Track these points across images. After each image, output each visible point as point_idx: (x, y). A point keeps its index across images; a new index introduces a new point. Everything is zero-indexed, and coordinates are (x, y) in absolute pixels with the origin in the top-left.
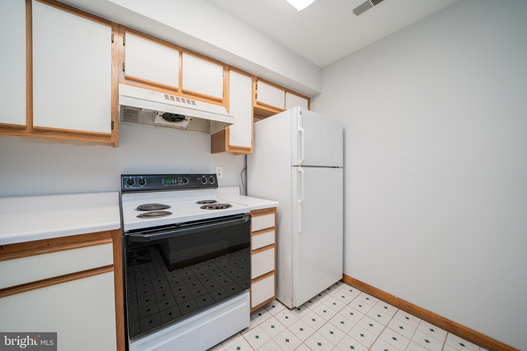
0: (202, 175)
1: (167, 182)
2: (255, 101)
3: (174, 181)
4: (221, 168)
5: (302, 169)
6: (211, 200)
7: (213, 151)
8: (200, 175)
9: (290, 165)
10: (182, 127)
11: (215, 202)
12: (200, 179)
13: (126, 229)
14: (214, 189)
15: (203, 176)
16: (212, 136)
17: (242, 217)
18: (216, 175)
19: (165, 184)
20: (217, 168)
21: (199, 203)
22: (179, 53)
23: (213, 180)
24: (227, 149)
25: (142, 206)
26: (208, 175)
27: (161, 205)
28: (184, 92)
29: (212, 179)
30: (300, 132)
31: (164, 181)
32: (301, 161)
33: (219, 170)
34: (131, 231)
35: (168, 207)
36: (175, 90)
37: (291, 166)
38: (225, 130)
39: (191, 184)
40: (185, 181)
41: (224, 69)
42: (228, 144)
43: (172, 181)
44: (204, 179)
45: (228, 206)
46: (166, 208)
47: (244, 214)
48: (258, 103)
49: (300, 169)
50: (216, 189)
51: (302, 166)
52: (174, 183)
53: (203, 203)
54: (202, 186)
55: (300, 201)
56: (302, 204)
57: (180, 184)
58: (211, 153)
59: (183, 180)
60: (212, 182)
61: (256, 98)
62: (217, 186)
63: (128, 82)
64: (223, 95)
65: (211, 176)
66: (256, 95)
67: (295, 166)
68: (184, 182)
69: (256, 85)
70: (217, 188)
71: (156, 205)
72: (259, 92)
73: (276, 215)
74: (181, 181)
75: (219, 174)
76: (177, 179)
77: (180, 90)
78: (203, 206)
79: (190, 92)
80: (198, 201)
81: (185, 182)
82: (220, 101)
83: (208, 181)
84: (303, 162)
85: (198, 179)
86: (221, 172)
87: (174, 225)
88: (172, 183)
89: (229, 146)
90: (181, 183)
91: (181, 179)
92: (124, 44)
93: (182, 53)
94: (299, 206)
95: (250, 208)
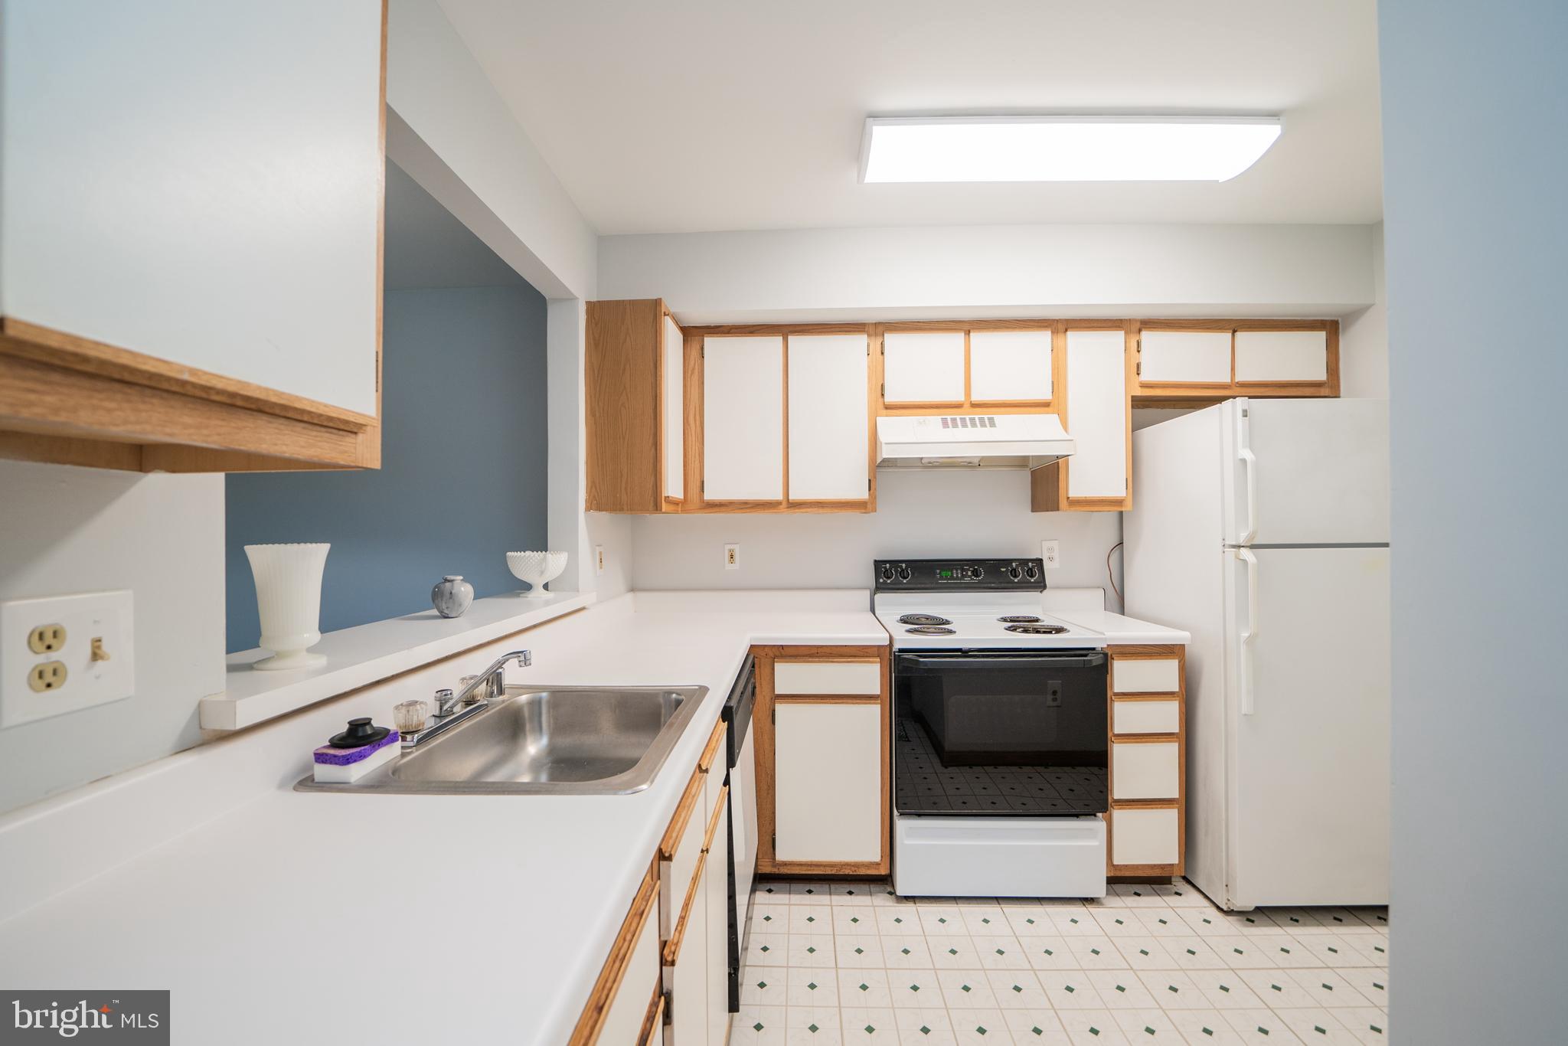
0: (1010, 561)
1: (944, 574)
2: (1136, 380)
3: (957, 573)
4: (1055, 544)
5: (1252, 555)
6: (1028, 617)
7: (1036, 506)
8: (1007, 562)
9: (1220, 543)
10: (970, 463)
11: (1037, 620)
12: (1007, 570)
13: (897, 646)
14: (1039, 593)
15: (1012, 563)
16: (1033, 473)
17: (1086, 655)
18: (1041, 560)
19: (942, 578)
20: (1046, 545)
21: (1005, 620)
22: (965, 334)
23: (1034, 573)
24: (1063, 503)
25: (907, 616)
26: (1024, 562)
27: (936, 618)
28: (974, 405)
29: (1031, 569)
30: (1244, 461)
31: (940, 573)
32: (1246, 534)
33: (1050, 549)
34: (901, 650)
35: (947, 622)
36: (958, 406)
37: (1222, 548)
38: (1058, 463)
39: (988, 581)
40: (976, 573)
41: (1055, 332)
42: (1065, 495)
43: (952, 573)
44: (1015, 570)
45: (1059, 630)
46: (944, 624)
47: (1094, 649)
48: (1144, 386)
49: (1246, 554)
50: (1041, 592)
51: (1253, 547)
52: (957, 576)
53: (1011, 621)
54: (1011, 585)
55: (1245, 635)
56: (1251, 641)
57: (967, 580)
58: (1032, 511)
59: (973, 572)
60: (1032, 576)
61: (1138, 374)
62: (1045, 587)
63: (890, 412)
64: (1053, 389)
65: (1030, 564)
66: (1138, 366)
67: (1234, 546)
68: (975, 576)
69: (1138, 344)
70: (1045, 592)
71: (927, 618)
72: (1145, 358)
73: (1184, 664)
74: (969, 573)
75: (1051, 559)
76: (963, 570)
77: (967, 405)
78: (1011, 627)
79: (985, 404)
80: (1001, 616)
81: (977, 576)
82: (1046, 405)
83: (1023, 573)
84: (1252, 536)
85: (1003, 570)
86: (1056, 555)
87: (959, 650)
88: (952, 578)
89: (1068, 498)
90: (970, 577)
91: (968, 570)
92: (882, 353)
93: (969, 332)
94: (1243, 649)
95: (1106, 639)
